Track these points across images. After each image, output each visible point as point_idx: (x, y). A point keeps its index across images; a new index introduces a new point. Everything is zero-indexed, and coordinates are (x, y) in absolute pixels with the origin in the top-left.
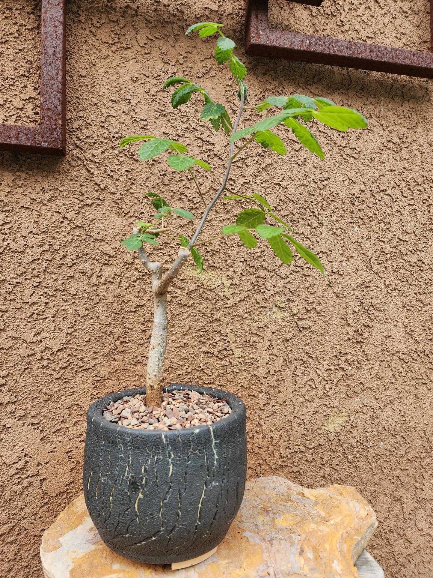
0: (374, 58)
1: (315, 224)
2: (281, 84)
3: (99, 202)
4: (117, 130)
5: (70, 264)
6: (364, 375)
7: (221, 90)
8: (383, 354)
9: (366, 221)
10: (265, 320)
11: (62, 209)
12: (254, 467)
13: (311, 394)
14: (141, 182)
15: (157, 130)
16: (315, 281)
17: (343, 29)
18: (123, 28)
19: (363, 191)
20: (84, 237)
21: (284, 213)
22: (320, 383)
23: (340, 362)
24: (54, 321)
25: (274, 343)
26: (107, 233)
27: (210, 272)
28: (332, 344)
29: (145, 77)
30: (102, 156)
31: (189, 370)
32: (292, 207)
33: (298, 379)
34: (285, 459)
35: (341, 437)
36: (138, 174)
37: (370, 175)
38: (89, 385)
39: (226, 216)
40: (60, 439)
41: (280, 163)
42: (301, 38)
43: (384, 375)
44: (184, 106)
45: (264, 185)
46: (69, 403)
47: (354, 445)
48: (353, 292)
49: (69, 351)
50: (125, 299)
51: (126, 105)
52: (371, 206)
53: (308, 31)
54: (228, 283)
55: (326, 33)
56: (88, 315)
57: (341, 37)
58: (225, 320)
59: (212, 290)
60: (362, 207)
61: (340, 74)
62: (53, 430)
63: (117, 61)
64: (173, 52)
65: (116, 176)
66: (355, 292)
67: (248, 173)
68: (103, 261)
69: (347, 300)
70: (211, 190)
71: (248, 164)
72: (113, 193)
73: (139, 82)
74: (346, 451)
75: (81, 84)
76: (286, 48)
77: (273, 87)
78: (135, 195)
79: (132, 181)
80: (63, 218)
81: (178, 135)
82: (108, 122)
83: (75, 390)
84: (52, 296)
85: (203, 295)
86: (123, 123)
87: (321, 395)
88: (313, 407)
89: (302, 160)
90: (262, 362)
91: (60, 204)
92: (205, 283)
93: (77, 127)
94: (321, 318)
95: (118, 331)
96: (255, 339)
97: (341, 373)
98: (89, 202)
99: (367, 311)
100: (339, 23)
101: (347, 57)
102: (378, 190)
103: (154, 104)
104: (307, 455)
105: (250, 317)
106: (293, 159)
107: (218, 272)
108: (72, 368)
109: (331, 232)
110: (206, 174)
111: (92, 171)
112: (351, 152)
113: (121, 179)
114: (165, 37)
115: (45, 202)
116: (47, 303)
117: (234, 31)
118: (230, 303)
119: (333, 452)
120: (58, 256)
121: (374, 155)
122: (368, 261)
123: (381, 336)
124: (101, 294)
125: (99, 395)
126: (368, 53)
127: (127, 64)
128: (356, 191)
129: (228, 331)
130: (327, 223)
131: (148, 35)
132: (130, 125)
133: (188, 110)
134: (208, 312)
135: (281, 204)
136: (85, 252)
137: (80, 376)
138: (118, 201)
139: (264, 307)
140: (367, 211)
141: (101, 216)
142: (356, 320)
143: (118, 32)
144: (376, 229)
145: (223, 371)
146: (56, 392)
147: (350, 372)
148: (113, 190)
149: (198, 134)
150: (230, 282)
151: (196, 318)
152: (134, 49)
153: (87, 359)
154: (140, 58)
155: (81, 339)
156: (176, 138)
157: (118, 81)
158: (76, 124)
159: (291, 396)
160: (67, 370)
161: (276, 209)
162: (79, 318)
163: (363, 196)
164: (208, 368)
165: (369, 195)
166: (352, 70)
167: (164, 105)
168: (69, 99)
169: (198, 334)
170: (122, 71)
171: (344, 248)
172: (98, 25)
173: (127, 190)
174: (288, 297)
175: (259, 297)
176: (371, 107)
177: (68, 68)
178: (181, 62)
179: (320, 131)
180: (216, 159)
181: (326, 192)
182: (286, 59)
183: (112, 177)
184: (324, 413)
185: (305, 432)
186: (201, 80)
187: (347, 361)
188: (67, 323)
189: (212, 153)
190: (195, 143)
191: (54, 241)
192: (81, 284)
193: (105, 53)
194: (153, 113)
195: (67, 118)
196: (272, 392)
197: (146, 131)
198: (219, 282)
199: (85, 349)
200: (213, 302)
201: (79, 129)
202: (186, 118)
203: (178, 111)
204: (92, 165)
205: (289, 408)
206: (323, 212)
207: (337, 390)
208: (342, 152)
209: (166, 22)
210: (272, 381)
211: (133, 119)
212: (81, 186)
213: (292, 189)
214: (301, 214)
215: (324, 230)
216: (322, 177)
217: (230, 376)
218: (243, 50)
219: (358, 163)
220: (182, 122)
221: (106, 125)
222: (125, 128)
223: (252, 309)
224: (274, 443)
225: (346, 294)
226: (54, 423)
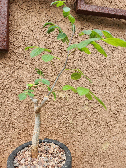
0: (123, 15)
1: (100, 75)
2: (89, 24)
3: (21, 68)
5: (10, 91)
6: (116, 129)
7: (67, 27)
8: (124, 122)
9: (119, 74)
10: (81, 110)
11: (8, 71)
12: (76, 162)
13: (97, 136)
14: (37, 60)
15: (43, 41)
16: (100, 96)
17: (112, 4)
18: (31, 4)
19: (118, 63)
20: (16, 81)
21: (89, 71)
22: (100, 132)
23: (108, 125)
24: (4, 111)
25: (84, 118)
26: (24, 79)
27: (61, 92)
28: (105, 118)
29: (38, 22)
30: (23, 51)
31: (53, 128)
32: (92, 69)
33: (92, 131)
34: (87, 159)
35: (108, 151)
36: (36, 58)
37: (120, 57)
38: (17, 134)
39: (67, 73)
40: (6, 153)
42: (96, 7)
43: (124, 129)
44: (53, 32)
45: (82, 61)
46: (9, 140)
47: (112, 154)
48: (113, 100)
49: (10, 122)
50: (30, 103)
51: (31, 32)
52: (121, 68)
53: (99, 5)
54: (68, 97)
55: (105, 5)
56: (17, 109)
57: (111, 7)
58: (66, 110)
59: (62, 99)
60: (117, 69)
61: (110, 20)
62: (4, 150)
63: (28, 16)
64: (49, 13)
65: (27, 58)
66: (114, 99)
67: (76, 57)
68: (22, 89)
69: (111, 102)
70: (62, 63)
71: (76, 54)
72: (26, 65)
73: (37, 24)
74: (109, 156)
75: (15, 25)
76: (91, 11)
77: (85, 25)
78: (35, 65)
79: (33, 60)
80: (8, 74)
81: (50, 43)
83: (12, 136)
84: (3, 102)
85: (59, 101)
86: (30, 39)
87: (101, 136)
88: (98, 140)
89: (96, 52)
90: (80, 125)
91: (7, 69)
92: (59, 97)
93: (13, 41)
94: (102, 109)
95: (27, 115)
96: (77, 117)
97: (108, 128)
98: (18, 68)
99: (118, 106)
100: (111, 2)
101: (114, 14)
102: (123, 62)
103: (42, 32)
104: (95, 157)
105: (76, 109)
106: (92, 52)
107: (64, 93)
108: (11, 128)
109: (106, 78)
110: (61, 57)
111: (19, 57)
112: (114, 49)
113: (29, 59)
114: (46, 7)
115: (1, 68)
116: (2, 105)
117: (72, 5)
118: (69, 104)
119: (104, 156)
120: (6, 88)
121: (122, 50)
122: (119, 88)
123: (123, 115)
124: (21, 101)
125: (20, 138)
126: (121, 13)
127: (32, 17)
128: (115, 63)
129: (67, 114)
130: (104, 75)
131: (40, 7)
132: (33, 40)
133: (54, 34)
134: (60, 107)
135: (88, 68)
136: (16, 86)
137: (14, 131)
138: (28, 68)
139: (81, 105)
140: (119, 70)
141: (22, 73)
142: (114, 109)
143: (29, 6)
144: (122, 77)
145: (65, 128)
146: (5, 136)
147: (111, 128)
148: (26, 64)
149: (58, 43)
150: (68, 96)
151: (56, 109)
152: (35, 12)
153: (16, 124)
154: (37, 15)
155: (14, 118)
156: (50, 44)
157: (29, 24)
158: (13, 40)
159: (90, 137)
160: (9, 129)
161: (86, 70)
162: (13, 110)
163: (118, 65)
164: (60, 127)
165: (120, 64)
166: (115, 19)
167: (46, 32)
168: (10, 31)
169: (57, 115)
170: (30, 20)
171: (110, 84)
172: (22, 3)
173: (31, 64)
174: (90, 101)
175: (79, 101)
176: (121, 32)
177: (10, 19)
178: (52, 16)
179: (103, 41)
180: (64, 52)
181: (104, 64)
182: (91, 15)
183: (26, 59)
184: (102, 143)
185: (95, 150)
186: (59, 23)
187: (110, 124)
188: (9, 112)
189: (63, 50)
190: (57, 46)
191: (5, 82)
192: (14, 98)
193: (24, 13)
194: (41, 35)
195: (10, 37)
196: (83, 135)
197: (39, 42)
198: (64, 96)
199: (15, 121)
200: (62, 103)
201: (14, 41)
202: (53, 37)
203: (51, 34)
204: (19, 55)
205: (89, 141)
206: (103, 71)
207: (107, 135)
208: (111, 49)
209: (47, 2)
210: (83, 131)
211: (34, 38)
212: (15, 62)
213: (92, 63)
214: (95, 71)
215: (103, 77)
216: (103, 58)
217: (68, 130)
218: (75, 12)
219: (116, 53)
221: (24, 40)
222: (31, 41)
223: (76, 106)
224: (83, 154)
225: (111, 100)
226: (4, 147)
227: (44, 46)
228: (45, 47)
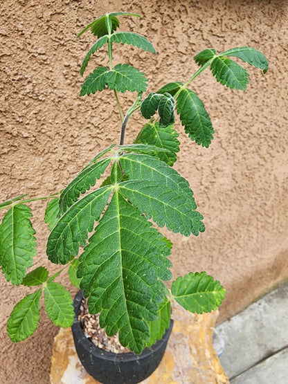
3: (14, 149)
4: (15, 72)
14: (50, 121)
15: (58, 63)
30: (7, 104)
36: (47, 113)
41: (169, 76)
51: (18, 37)
65: (26, 121)
72: (26, 138)
78: (47, 133)
82: (3, 63)
86: (21, 62)
89: (187, 70)
98: (5, 151)
103: (50, 32)
106: (180, 71)
113: (31, 123)
132: (29, 63)
138: (32, 143)
140: (227, 105)
141: (19, 160)
148: (26, 134)
167: (62, 31)
173: (39, 132)
176: (247, 7)
179: (204, 39)
194: (50, 44)
197: (47, 67)
211: (30, 55)
216: (199, 83)
220: (82, 49)
222: (24, 67)
227: (62, 76)
228: (66, 79)
